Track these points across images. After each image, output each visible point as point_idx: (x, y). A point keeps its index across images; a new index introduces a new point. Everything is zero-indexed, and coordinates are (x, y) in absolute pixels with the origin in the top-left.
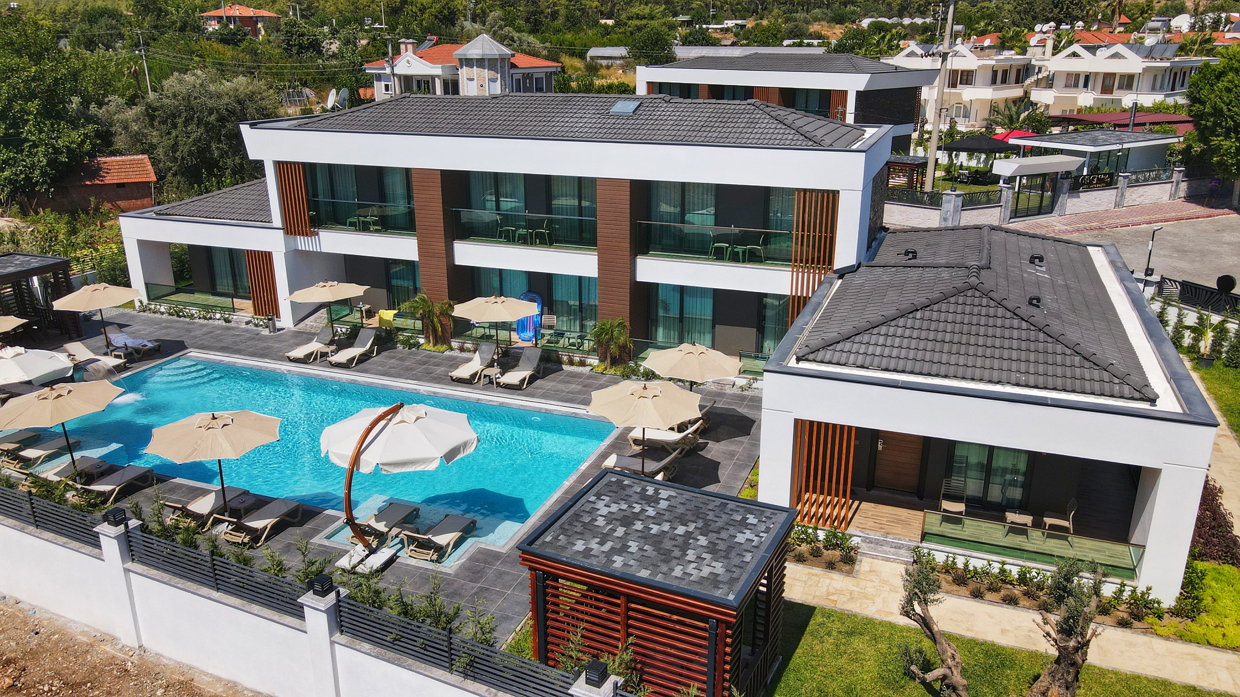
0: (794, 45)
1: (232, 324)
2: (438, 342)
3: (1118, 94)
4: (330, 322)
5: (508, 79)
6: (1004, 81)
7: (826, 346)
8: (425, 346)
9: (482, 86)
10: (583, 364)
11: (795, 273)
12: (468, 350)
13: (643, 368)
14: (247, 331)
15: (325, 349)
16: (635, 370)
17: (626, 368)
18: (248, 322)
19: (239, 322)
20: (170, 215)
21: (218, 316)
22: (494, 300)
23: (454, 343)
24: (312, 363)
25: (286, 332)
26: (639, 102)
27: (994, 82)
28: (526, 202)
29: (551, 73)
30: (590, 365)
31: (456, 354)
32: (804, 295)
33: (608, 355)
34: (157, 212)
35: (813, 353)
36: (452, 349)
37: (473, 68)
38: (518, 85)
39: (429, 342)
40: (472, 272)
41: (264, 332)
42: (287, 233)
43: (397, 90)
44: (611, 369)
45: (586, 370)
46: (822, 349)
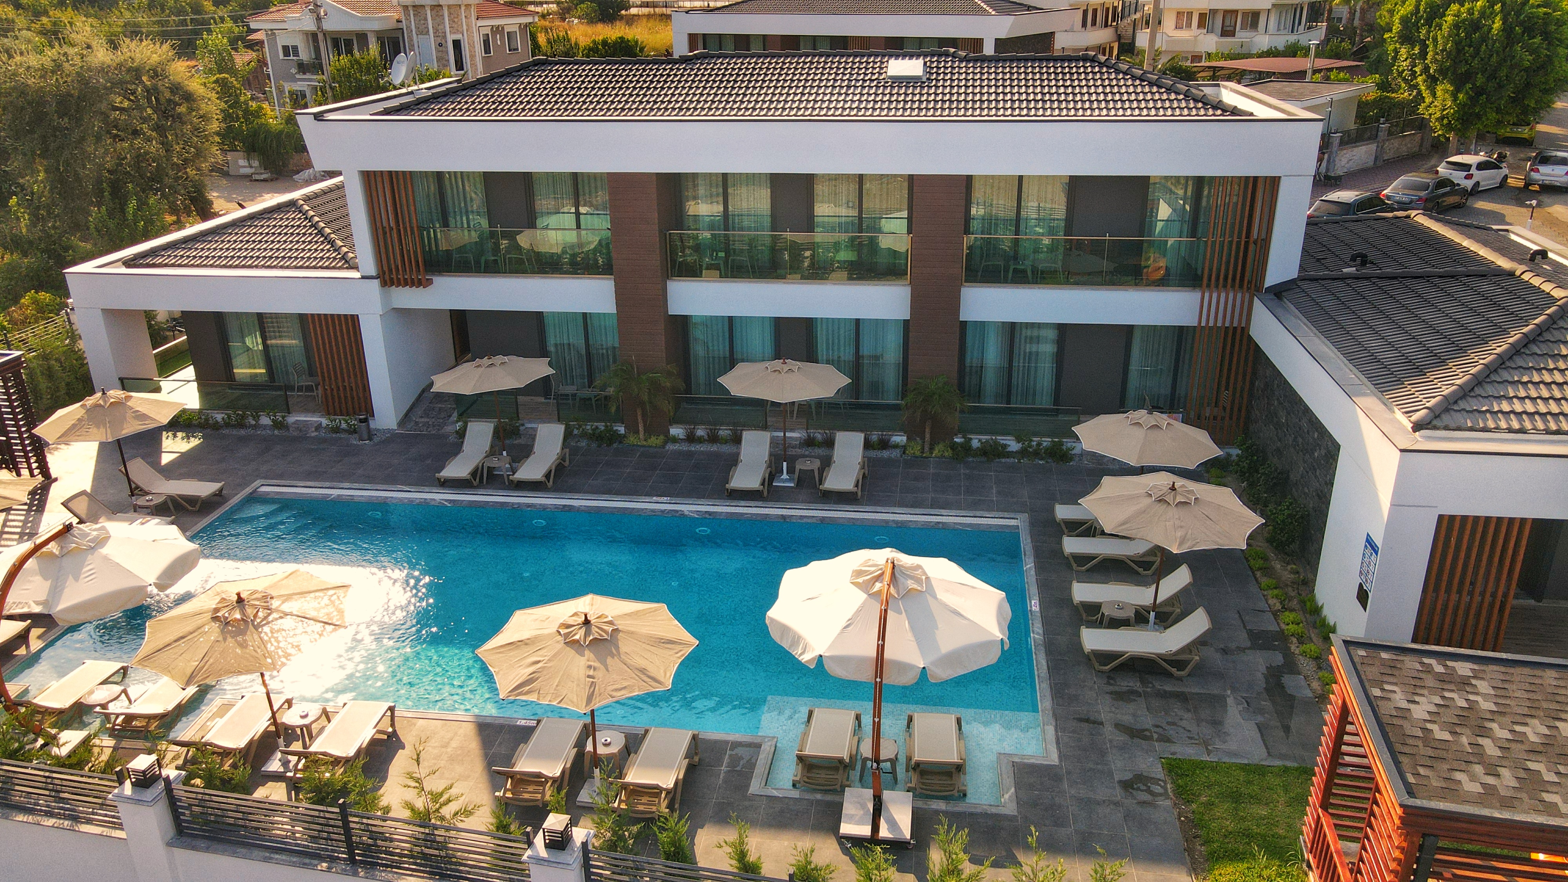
1: (292, 432)
2: (649, 432)
3: (1242, 36)
4: (461, 415)
5: (476, 35)
6: (1094, 23)
7: (1449, 405)
8: (632, 439)
9: (440, 45)
10: (884, 444)
11: (1207, 295)
12: (700, 440)
13: (975, 444)
14: (324, 440)
15: (494, 462)
16: (966, 448)
17: (953, 446)
18: (319, 427)
19: (302, 427)
20: (154, 266)
21: (265, 420)
22: (786, 368)
23: (676, 431)
24: (481, 486)
25: (391, 438)
26: (921, 61)
27: (1084, 25)
28: (773, 216)
29: (526, 25)
30: (896, 446)
31: (684, 447)
32: (1219, 324)
33: (927, 430)
34: (129, 263)
35: (1437, 417)
36: (675, 440)
37: (426, 19)
38: (486, 43)
39: (637, 432)
40: (683, 323)
41: (354, 441)
42: (384, 284)
43: (305, 55)
44: (931, 449)
45: (895, 454)
46: (1447, 410)
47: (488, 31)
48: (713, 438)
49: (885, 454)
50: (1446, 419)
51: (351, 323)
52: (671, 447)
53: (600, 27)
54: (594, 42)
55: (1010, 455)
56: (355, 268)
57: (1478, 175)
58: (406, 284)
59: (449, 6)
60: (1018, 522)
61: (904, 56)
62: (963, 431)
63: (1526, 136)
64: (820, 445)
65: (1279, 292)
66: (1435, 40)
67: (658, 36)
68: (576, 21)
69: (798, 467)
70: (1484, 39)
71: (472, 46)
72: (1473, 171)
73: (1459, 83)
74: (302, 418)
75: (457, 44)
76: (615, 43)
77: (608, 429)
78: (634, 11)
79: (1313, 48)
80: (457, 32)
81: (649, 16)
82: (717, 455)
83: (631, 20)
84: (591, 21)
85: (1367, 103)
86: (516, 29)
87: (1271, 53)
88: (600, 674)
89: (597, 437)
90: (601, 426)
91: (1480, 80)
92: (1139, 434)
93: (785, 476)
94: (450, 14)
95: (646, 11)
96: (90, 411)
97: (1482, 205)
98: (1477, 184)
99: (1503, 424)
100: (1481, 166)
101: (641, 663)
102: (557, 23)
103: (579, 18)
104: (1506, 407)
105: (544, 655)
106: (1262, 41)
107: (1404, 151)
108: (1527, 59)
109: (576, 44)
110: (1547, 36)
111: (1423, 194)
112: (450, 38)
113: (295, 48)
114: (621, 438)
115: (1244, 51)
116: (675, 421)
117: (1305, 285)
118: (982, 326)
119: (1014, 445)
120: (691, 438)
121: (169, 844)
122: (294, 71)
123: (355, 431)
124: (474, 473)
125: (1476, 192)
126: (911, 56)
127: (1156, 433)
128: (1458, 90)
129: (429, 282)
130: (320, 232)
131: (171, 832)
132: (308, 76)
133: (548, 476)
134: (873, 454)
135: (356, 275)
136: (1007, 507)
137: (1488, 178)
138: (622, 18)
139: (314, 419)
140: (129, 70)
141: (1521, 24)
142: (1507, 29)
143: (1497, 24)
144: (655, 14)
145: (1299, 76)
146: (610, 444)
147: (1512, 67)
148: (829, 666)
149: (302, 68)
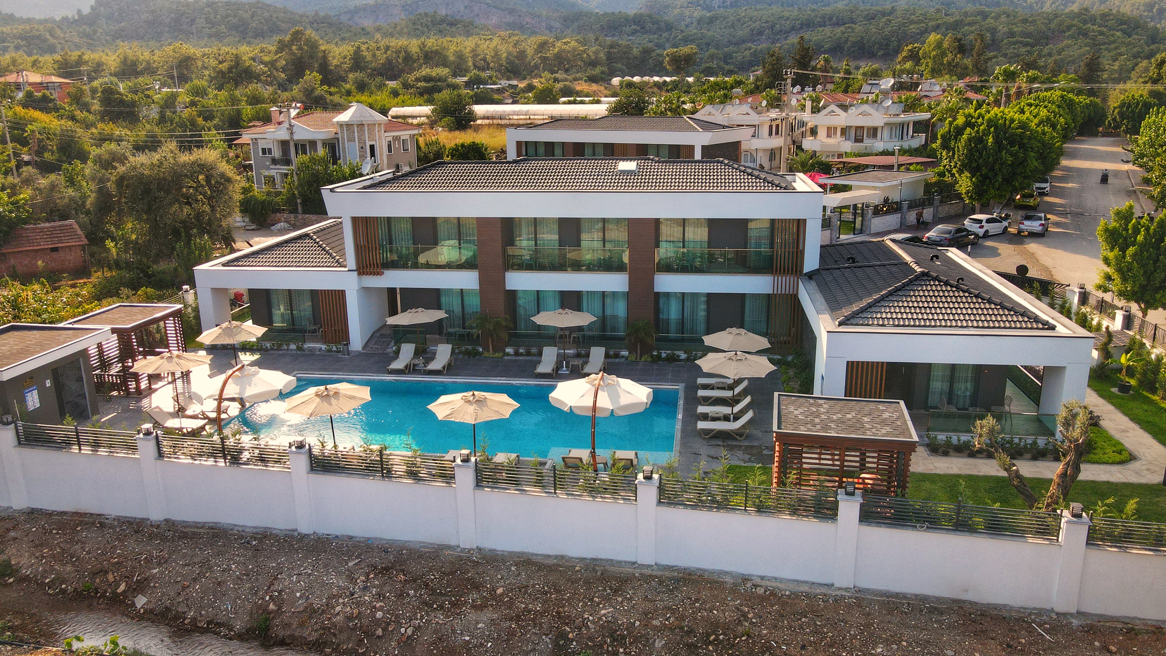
0: (570, 103)
1: (307, 352)
2: (495, 351)
3: (868, 142)
4: (396, 343)
5: (384, 142)
6: (777, 133)
7: (855, 315)
8: (486, 354)
9: (362, 148)
10: (617, 356)
11: (776, 278)
12: (522, 355)
13: (664, 355)
14: (325, 356)
15: (416, 361)
16: (659, 357)
17: (652, 356)
18: (320, 349)
19: (312, 350)
20: (238, 266)
21: (293, 347)
22: (564, 312)
23: (509, 350)
24: (409, 373)
25: (359, 355)
26: (636, 163)
27: (770, 134)
28: (560, 240)
29: (414, 135)
30: (623, 357)
31: (513, 358)
32: (783, 292)
33: (639, 348)
34: (225, 264)
35: (848, 320)
36: (508, 354)
37: (354, 132)
38: (389, 146)
39: (489, 351)
40: (513, 294)
41: (340, 355)
42: (359, 274)
43: (277, 153)
44: (641, 357)
45: (623, 360)
46: (853, 317)
47: (391, 139)
48: (528, 354)
49: (617, 360)
50: (852, 321)
51: (341, 295)
52: (506, 358)
53: (457, 133)
54: (456, 145)
55: (681, 360)
56: (345, 266)
57: (987, 226)
58: (371, 274)
59: (368, 125)
60: (680, 387)
61: (627, 160)
62: (658, 349)
63: (1032, 204)
64: (584, 357)
65: (811, 276)
66: (958, 148)
67: (496, 139)
68: (440, 129)
69: (571, 363)
70: (985, 147)
71: (381, 148)
72: (984, 223)
73: (973, 173)
74: (312, 345)
75: (372, 147)
76: (469, 146)
77: (474, 349)
78: (479, 122)
79: (897, 151)
80: (373, 140)
81: (489, 125)
82: (530, 361)
83: (477, 129)
84: (451, 130)
85: (931, 184)
86: (408, 137)
87: (885, 153)
88: (480, 412)
89: (468, 353)
90: (470, 347)
91: (984, 171)
92: (731, 337)
93: (564, 369)
94: (369, 129)
95: (487, 122)
96: (224, 330)
97: (989, 243)
98: (987, 231)
99: (876, 323)
100: (988, 221)
101: (497, 409)
102: (428, 131)
103: (443, 127)
104: (879, 316)
105: (457, 406)
106: (879, 145)
107: (953, 212)
108: (1010, 159)
109: (444, 146)
110: (1022, 146)
111: (947, 236)
112: (368, 144)
113: (270, 150)
114: (480, 354)
115: (868, 151)
116: (508, 345)
117: (822, 272)
118: (668, 295)
119: (683, 356)
120: (517, 354)
121: (308, 473)
122: (268, 163)
123: (340, 352)
124: (406, 367)
125: (986, 236)
126: (631, 160)
127: (739, 337)
128: (973, 176)
129: (383, 273)
130: (324, 249)
131: (309, 468)
132: (278, 167)
133: (444, 368)
134: (610, 360)
135: (346, 269)
136: (674, 381)
137: (994, 228)
138: (471, 126)
139: (318, 345)
140: (198, 166)
141: (1007, 139)
142: (997, 140)
143: (991, 140)
144: (493, 124)
145: (889, 168)
146: (474, 357)
147: (1001, 164)
148: (574, 410)
149: (274, 161)
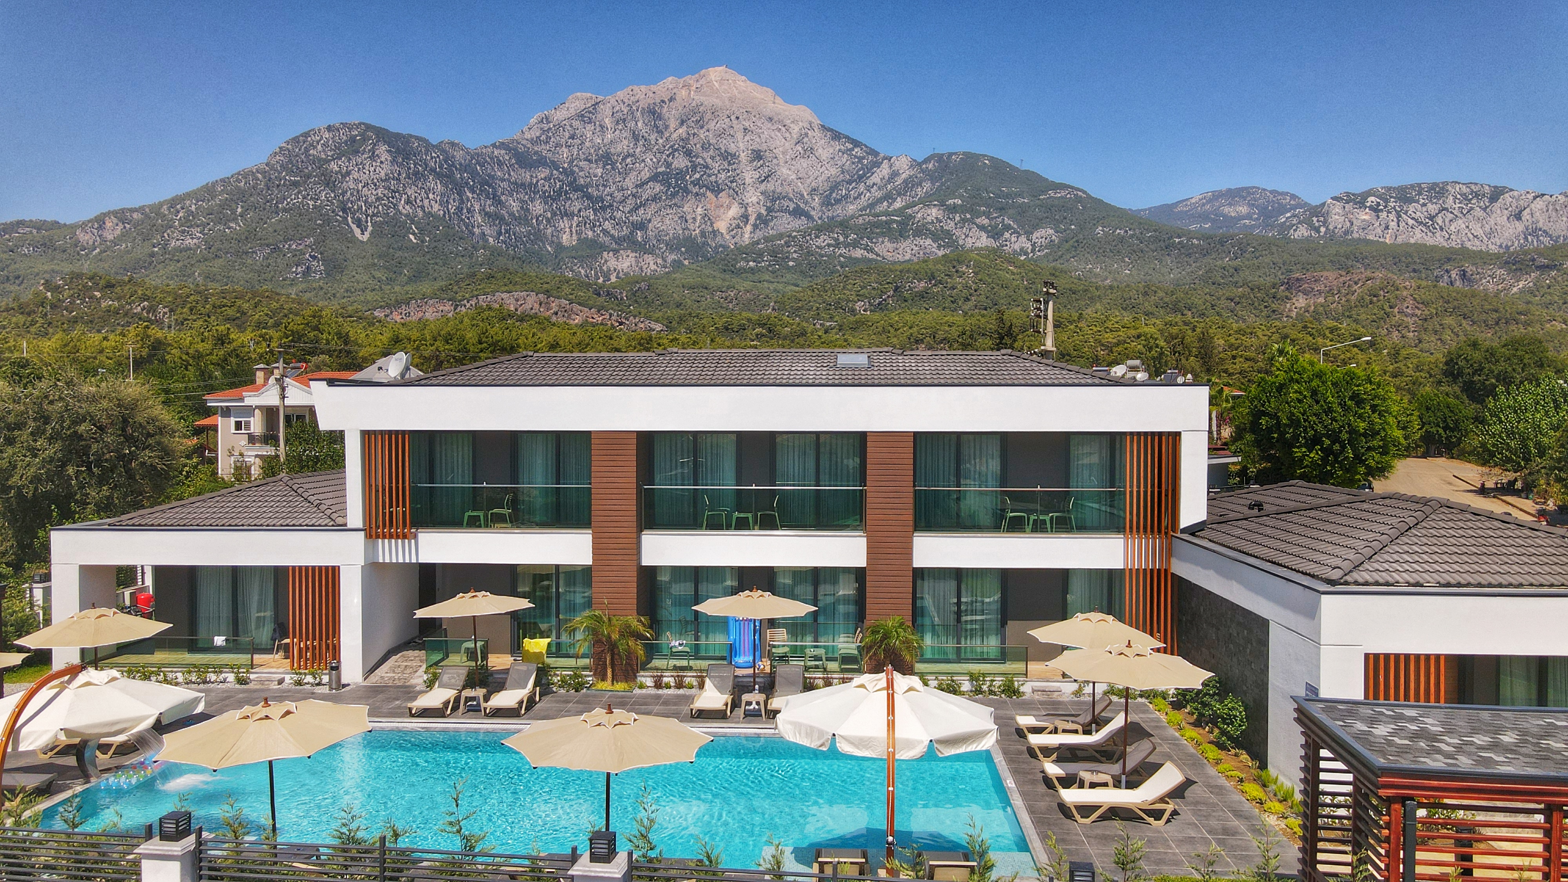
1: (251, 686)
2: (617, 679)
4: (429, 668)
8: (600, 686)
11: (1129, 540)
12: (667, 686)
13: (932, 683)
14: (288, 691)
15: (471, 693)
18: (281, 681)
19: (264, 681)
20: (140, 526)
23: (644, 679)
24: (453, 715)
26: (865, 356)
28: (739, 474)
32: (1144, 567)
34: (115, 524)
36: (642, 686)
39: (605, 679)
40: (652, 575)
42: (369, 536)
43: (258, 428)
48: (680, 685)
51: (330, 575)
55: (965, 693)
56: (343, 525)
58: (391, 537)
61: (850, 353)
62: (920, 674)
65: (1193, 533)
74: (265, 673)
89: (566, 684)
90: (570, 673)
99: (1402, 580)
104: (1402, 568)
113: (248, 424)
114: (588, 685)
119: (968, 684)
120: (658, 685)
122: (243, 443)
124: (446, 704)
126: (856, 353)
129: (414, 535)
130: (307, 499)
132: (257, 446)
146: (578, 691)
149: (253, 440)
